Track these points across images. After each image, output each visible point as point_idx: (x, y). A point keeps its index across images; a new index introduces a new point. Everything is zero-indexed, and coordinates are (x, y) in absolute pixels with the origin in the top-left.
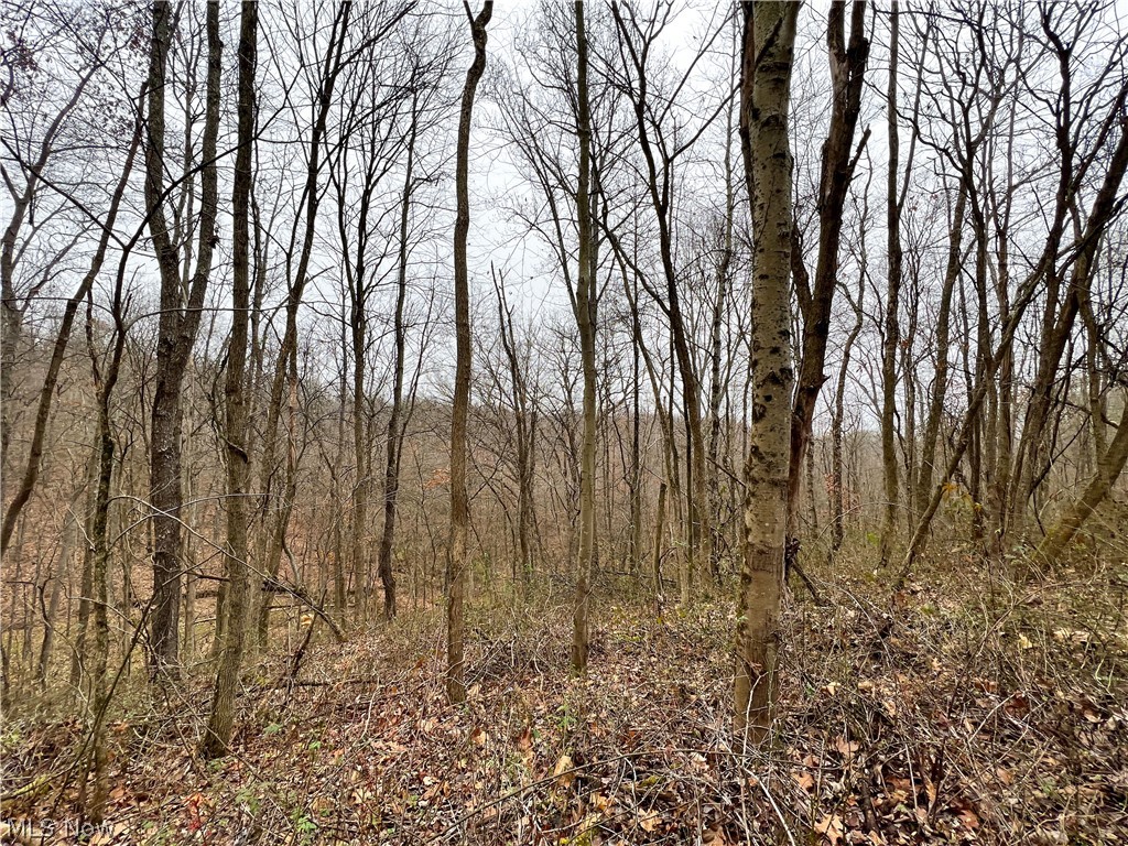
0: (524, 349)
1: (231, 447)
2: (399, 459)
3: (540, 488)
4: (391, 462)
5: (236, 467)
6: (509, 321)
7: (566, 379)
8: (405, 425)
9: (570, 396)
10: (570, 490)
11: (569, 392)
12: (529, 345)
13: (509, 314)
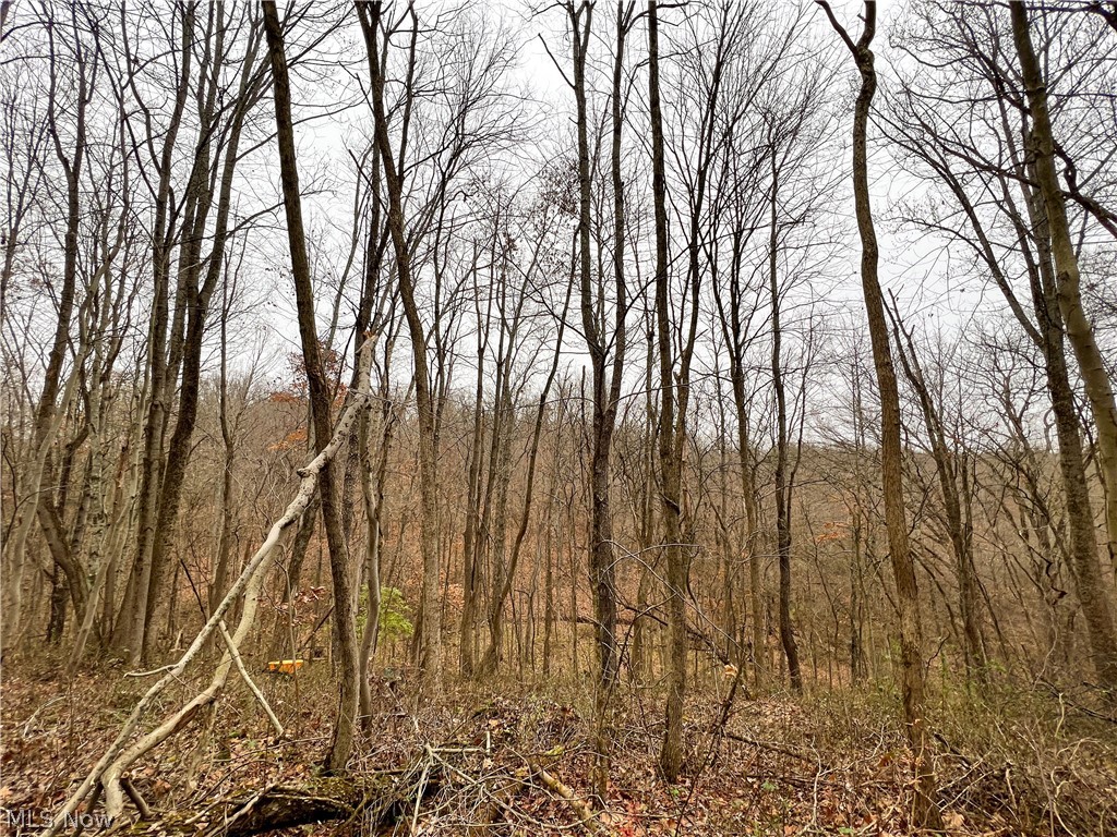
0: (933, 374)
1: (668, 502)
2: (789, 511)
3: (984, 552)
4: (781, 513)
5: (672, 519)
6: (910, 345)
7: (1008, 405)
8: (792, 474)
9: (1019, 429)
10: (1038, 559)
11: (1017, 422)
12: (941, 369)
13: (909, 337)
